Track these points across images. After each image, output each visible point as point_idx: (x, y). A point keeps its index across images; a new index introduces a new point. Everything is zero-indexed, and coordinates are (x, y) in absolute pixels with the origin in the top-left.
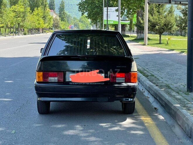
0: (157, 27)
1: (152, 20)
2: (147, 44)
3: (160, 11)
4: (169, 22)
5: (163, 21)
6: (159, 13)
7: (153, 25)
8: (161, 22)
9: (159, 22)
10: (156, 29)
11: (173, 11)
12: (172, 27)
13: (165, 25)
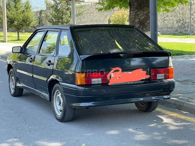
0: (16, 23)
1: (10, 16)
2: (7, 41)
3: (17, 6)
4: (28, 18)
5: (21, 17)
6: (16, 8)
7: (11, 21)
8: (19, 18)
9: (17, 18)
10: (15, 24)
11: (30, 6)
12: (30, 23)
13: (23, 21)
